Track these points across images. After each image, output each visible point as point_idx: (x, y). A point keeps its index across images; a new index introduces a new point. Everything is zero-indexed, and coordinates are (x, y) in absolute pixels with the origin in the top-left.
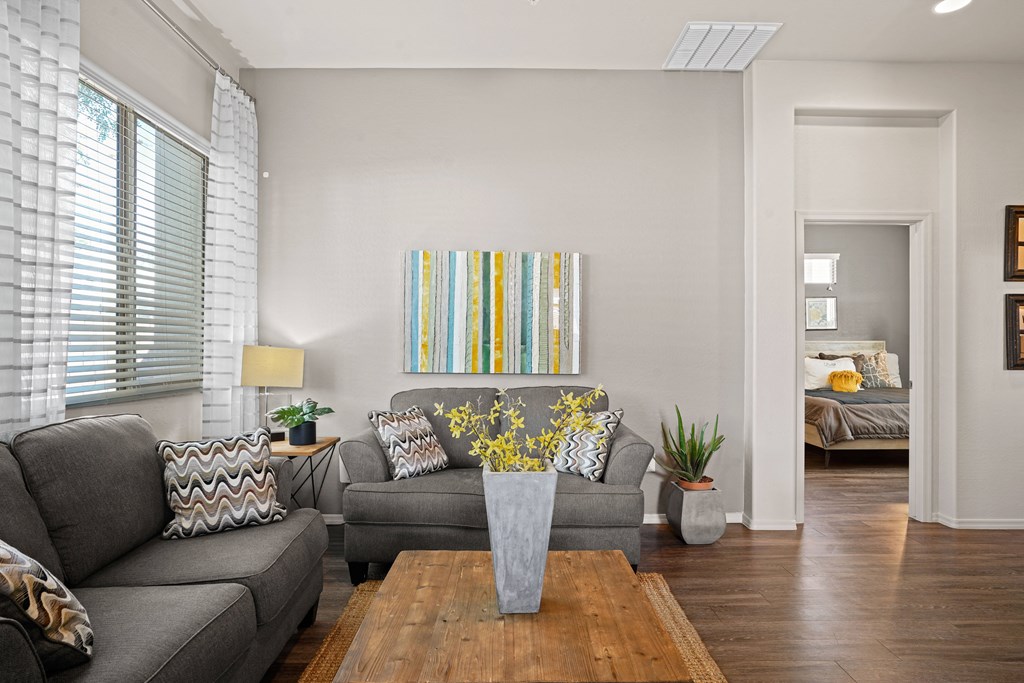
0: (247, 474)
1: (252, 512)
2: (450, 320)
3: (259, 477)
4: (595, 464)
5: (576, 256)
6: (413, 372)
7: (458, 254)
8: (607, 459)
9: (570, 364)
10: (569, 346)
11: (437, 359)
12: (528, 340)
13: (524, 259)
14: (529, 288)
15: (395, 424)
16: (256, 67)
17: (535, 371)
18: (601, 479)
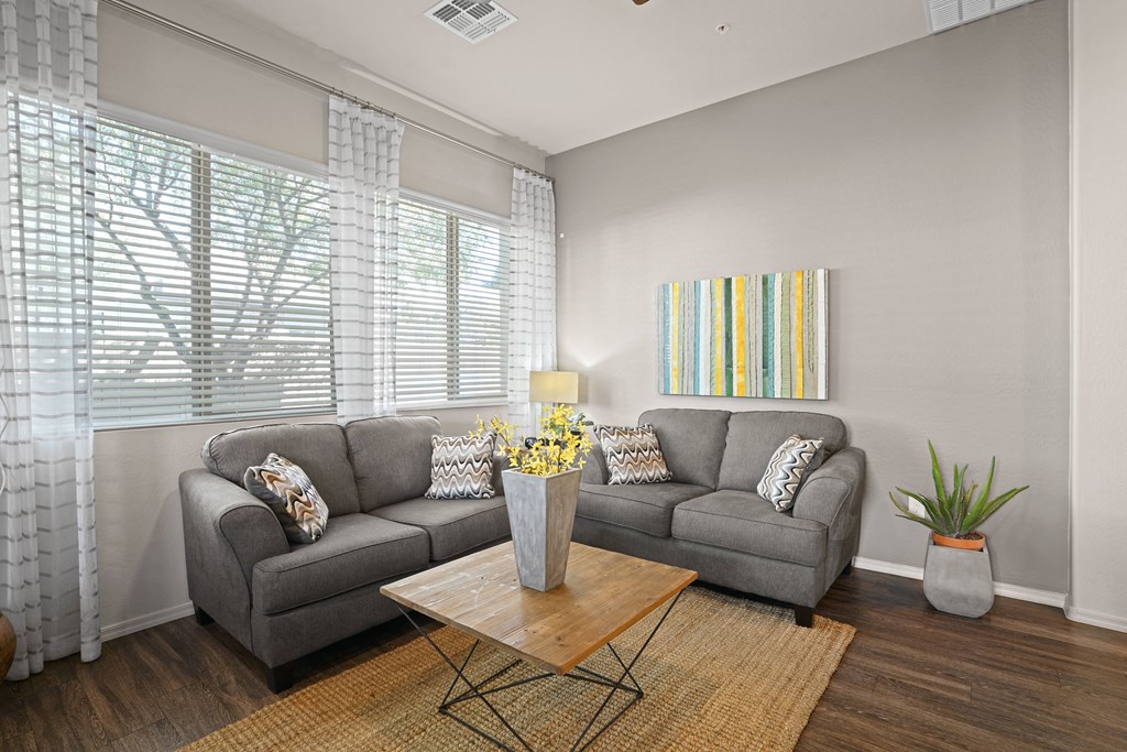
0: (470, 462)
1: (468, 489)
2: (696, 345)
3: (477, 465)
4: (781, 493)
5: (821, 274)
6: (666, 394)
7: (702, 282)
8: (798, 490)
9: (815, 388)
10: (813, 370)
11: (685, 382)
12: (770, 363)
13: (765, 280)
14: (770, 310)
15: (614, 438)
16: (555, 153)
17: (778, 395)
18: (789, 511)
